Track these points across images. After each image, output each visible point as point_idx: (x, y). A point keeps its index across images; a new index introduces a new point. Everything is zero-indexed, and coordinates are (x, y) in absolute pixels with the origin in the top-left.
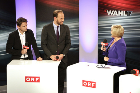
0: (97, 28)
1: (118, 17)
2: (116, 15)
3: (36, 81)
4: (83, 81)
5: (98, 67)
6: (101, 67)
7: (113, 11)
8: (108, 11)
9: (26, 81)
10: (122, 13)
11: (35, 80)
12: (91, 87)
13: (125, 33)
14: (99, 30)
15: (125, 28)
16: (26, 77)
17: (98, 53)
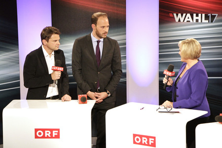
0: (157, 45)
1: (193, 24)
2: (189, 21)
3: (54, 136)
4: (135, 136)
5: (160, 110)
6: (165, 110)
7: (184, 15)
8: (175, 15)
9: (36, 137)
10: (199, 18)
11: (51, 134)
12: (148, 145)
13: (202, 51)
14: (161, 47)
15: (202, 44)
16: (36, 130)
17: (159, 86)
